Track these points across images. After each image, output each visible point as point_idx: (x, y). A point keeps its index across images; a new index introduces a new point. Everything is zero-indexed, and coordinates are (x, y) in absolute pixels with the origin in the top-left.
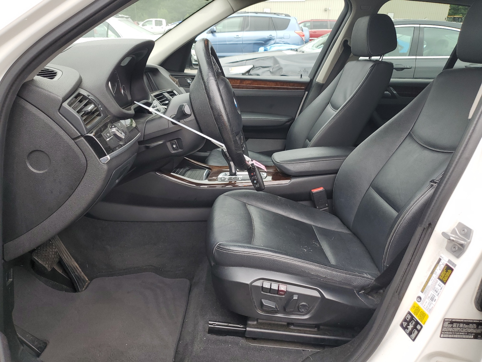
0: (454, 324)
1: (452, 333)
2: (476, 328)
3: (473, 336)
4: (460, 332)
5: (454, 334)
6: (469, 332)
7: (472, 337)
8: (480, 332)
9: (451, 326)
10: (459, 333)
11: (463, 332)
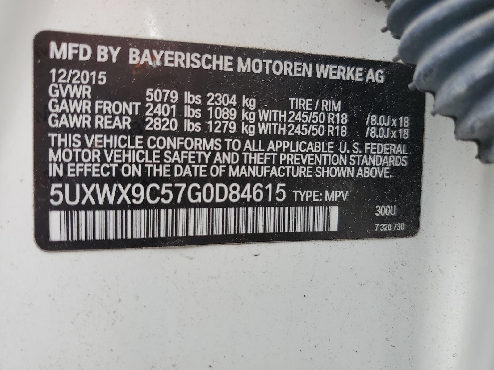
0: (152, 94)
1: (155, 193)
2: (344, 132)
3: (335, 211)
4: (226, 179)
5: (174, 205)
6: (304, 172)
7: (334, 226)
8: (384, 173)
9: (127, 123)
10: (214, 190)
11: (253, 180)
